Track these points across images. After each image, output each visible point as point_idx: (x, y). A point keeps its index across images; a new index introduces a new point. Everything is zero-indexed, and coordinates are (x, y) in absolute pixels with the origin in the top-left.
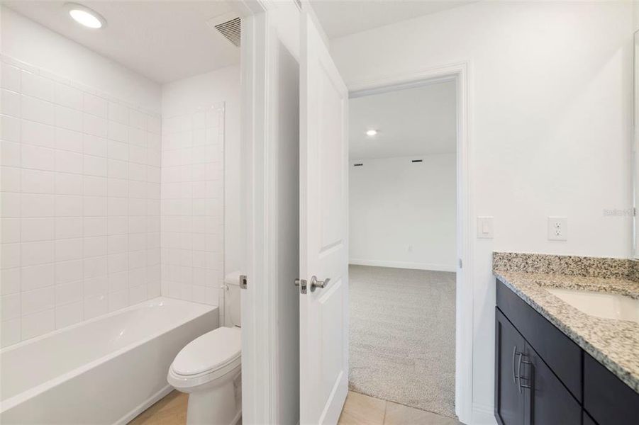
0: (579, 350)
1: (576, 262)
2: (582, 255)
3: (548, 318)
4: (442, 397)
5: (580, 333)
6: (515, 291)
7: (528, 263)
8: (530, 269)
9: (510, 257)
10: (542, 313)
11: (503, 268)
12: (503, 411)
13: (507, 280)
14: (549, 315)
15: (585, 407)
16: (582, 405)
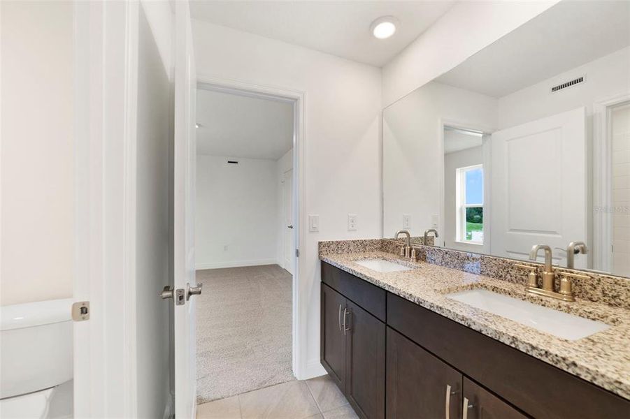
0: (384, 292)
1: (361, 244)
2: (363, 239)
3: (365, 279)
4: (282, 369)
5: (385, 282)
6: (339, 267)
7: (339, 247)
8: (340, 252)
9: (329, 244)
10: (361, 277)
11: (325, 253)
12: (326, 357)
13: (332, 260)
14: (365, 277)
15: (388, 323)
16: (386, 323)
